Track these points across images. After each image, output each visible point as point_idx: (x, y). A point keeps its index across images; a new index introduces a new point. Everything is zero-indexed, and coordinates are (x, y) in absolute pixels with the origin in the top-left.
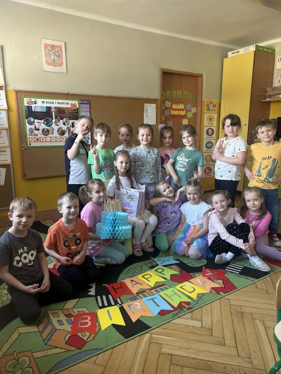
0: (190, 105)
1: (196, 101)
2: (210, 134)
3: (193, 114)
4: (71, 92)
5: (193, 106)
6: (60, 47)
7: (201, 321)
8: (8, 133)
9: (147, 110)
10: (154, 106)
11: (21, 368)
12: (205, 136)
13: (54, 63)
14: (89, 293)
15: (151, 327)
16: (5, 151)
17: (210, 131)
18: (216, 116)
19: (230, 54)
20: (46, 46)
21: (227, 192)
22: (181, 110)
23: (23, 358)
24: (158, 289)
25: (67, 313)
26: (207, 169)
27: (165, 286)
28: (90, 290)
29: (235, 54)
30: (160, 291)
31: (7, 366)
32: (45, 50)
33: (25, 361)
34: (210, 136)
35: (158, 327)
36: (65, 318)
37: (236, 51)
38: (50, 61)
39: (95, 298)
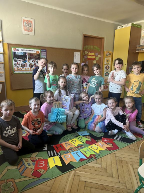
0: (97, 53)
1: (101, 51)
2: (107, 69)
3: (99, 58)
4: (37, 45)
5: (99, 54)
6: (31, 22)
7: (101, 164)
8: (4, 65)
9: (75, 55)
10: (79, 53)
11: (8, 188)
12: (105, 69)
13: (28, 30)
14: (44, 149)
15: (75, 167)
16: (2, 75)
17: (107, 67)
18: (110, 59)
19: (118, 27)
20: (24, 21)
21: (115, 99)
22: (93, 56)
23: (9, 182)
24: (79, 148)
25: (32, 159)
26: (105, 87)
27: (83, 146)
28: (44, 148)
29: (121, 28)
30: (80, 149)
31: (1, 186)
32: (23, 23)
33: (10, 184)
34: (108, 69)
35: (79, 167)
36: (32, 162)
37: (122, 26)
38: (26, 29)
39: (47, 152)
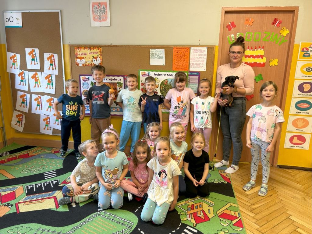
2: (305, 90)
4: (113, 44)
6: (105, 4)
12: (296, 92)
13: (99, 19)
17: (307, 87)
20: (94, 5)
32: (93, 8)
34: (307, 93)
38: (96, 18)
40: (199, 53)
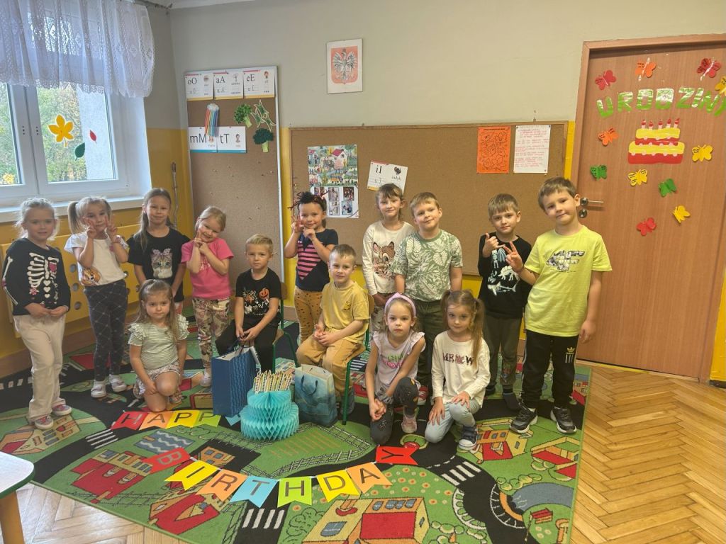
4: (367, 124)
13: (343, 79)
20: (334, 52)
32: (332, 59)
38: (338, 76)
40: (533, 137)
